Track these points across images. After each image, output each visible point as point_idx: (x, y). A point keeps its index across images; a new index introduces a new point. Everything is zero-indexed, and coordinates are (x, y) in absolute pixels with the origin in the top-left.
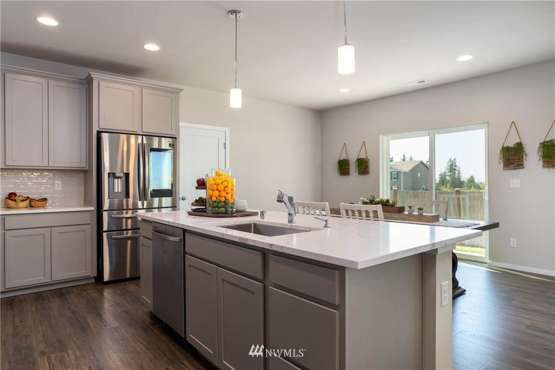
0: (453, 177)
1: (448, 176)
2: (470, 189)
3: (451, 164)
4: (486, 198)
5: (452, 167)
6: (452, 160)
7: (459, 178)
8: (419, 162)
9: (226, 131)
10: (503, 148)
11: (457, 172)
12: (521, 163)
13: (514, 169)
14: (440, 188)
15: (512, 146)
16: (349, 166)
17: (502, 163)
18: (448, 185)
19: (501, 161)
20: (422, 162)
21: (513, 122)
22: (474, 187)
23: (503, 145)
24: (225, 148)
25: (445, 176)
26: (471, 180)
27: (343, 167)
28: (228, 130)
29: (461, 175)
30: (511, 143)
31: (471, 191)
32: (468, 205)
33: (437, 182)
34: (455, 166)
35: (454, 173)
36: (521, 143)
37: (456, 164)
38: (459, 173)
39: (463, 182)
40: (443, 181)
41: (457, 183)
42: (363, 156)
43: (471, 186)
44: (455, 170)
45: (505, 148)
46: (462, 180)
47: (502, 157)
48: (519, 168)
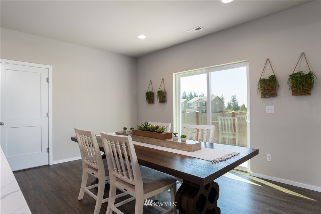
0: (234, 104)
1: (232, 104)
2: (243, 111)
3: (234, 98)
4: (248, 121)
5: (234, 100)
6: (234, 96)
7: (237, 105)
8: (217, 96)
9: (48, 69)
10: (260, 80)
11: (236, 102)
12: (274, 93)
13: (269, 97)
14: (228, 110)
15: (268, 79)
16: (153, 97)
17: (260, 92)
18: (232, 109)
19: (259, 91)
20: (218, 97)
21: (268, 59)
22: (245, 110)
23: (260, 78)
24: (48, 82)
25: (230, 104)
26: (243, 106)
27: (150, 97)
28: (50, 67)
29: (238, 104)
30: (266, 76)
31: (243, 112)
32: (237, 125)
33: (226, 107)
34: (235, 99)
35: (235, 103)
36: (274, 76)
37: (236, 98)
38: (237, 103)
39: (239, 107)
40: (229, 107)
41: (236, 108)
42: (162, 89)
43: (243, 109)
44: (235, 101)
45: (262, 80)
46: (239, 106)
47: (260, 87)
48: (273, 97)
